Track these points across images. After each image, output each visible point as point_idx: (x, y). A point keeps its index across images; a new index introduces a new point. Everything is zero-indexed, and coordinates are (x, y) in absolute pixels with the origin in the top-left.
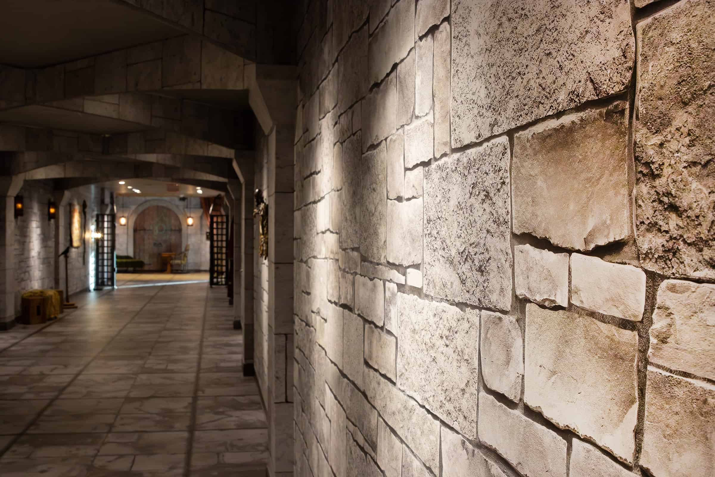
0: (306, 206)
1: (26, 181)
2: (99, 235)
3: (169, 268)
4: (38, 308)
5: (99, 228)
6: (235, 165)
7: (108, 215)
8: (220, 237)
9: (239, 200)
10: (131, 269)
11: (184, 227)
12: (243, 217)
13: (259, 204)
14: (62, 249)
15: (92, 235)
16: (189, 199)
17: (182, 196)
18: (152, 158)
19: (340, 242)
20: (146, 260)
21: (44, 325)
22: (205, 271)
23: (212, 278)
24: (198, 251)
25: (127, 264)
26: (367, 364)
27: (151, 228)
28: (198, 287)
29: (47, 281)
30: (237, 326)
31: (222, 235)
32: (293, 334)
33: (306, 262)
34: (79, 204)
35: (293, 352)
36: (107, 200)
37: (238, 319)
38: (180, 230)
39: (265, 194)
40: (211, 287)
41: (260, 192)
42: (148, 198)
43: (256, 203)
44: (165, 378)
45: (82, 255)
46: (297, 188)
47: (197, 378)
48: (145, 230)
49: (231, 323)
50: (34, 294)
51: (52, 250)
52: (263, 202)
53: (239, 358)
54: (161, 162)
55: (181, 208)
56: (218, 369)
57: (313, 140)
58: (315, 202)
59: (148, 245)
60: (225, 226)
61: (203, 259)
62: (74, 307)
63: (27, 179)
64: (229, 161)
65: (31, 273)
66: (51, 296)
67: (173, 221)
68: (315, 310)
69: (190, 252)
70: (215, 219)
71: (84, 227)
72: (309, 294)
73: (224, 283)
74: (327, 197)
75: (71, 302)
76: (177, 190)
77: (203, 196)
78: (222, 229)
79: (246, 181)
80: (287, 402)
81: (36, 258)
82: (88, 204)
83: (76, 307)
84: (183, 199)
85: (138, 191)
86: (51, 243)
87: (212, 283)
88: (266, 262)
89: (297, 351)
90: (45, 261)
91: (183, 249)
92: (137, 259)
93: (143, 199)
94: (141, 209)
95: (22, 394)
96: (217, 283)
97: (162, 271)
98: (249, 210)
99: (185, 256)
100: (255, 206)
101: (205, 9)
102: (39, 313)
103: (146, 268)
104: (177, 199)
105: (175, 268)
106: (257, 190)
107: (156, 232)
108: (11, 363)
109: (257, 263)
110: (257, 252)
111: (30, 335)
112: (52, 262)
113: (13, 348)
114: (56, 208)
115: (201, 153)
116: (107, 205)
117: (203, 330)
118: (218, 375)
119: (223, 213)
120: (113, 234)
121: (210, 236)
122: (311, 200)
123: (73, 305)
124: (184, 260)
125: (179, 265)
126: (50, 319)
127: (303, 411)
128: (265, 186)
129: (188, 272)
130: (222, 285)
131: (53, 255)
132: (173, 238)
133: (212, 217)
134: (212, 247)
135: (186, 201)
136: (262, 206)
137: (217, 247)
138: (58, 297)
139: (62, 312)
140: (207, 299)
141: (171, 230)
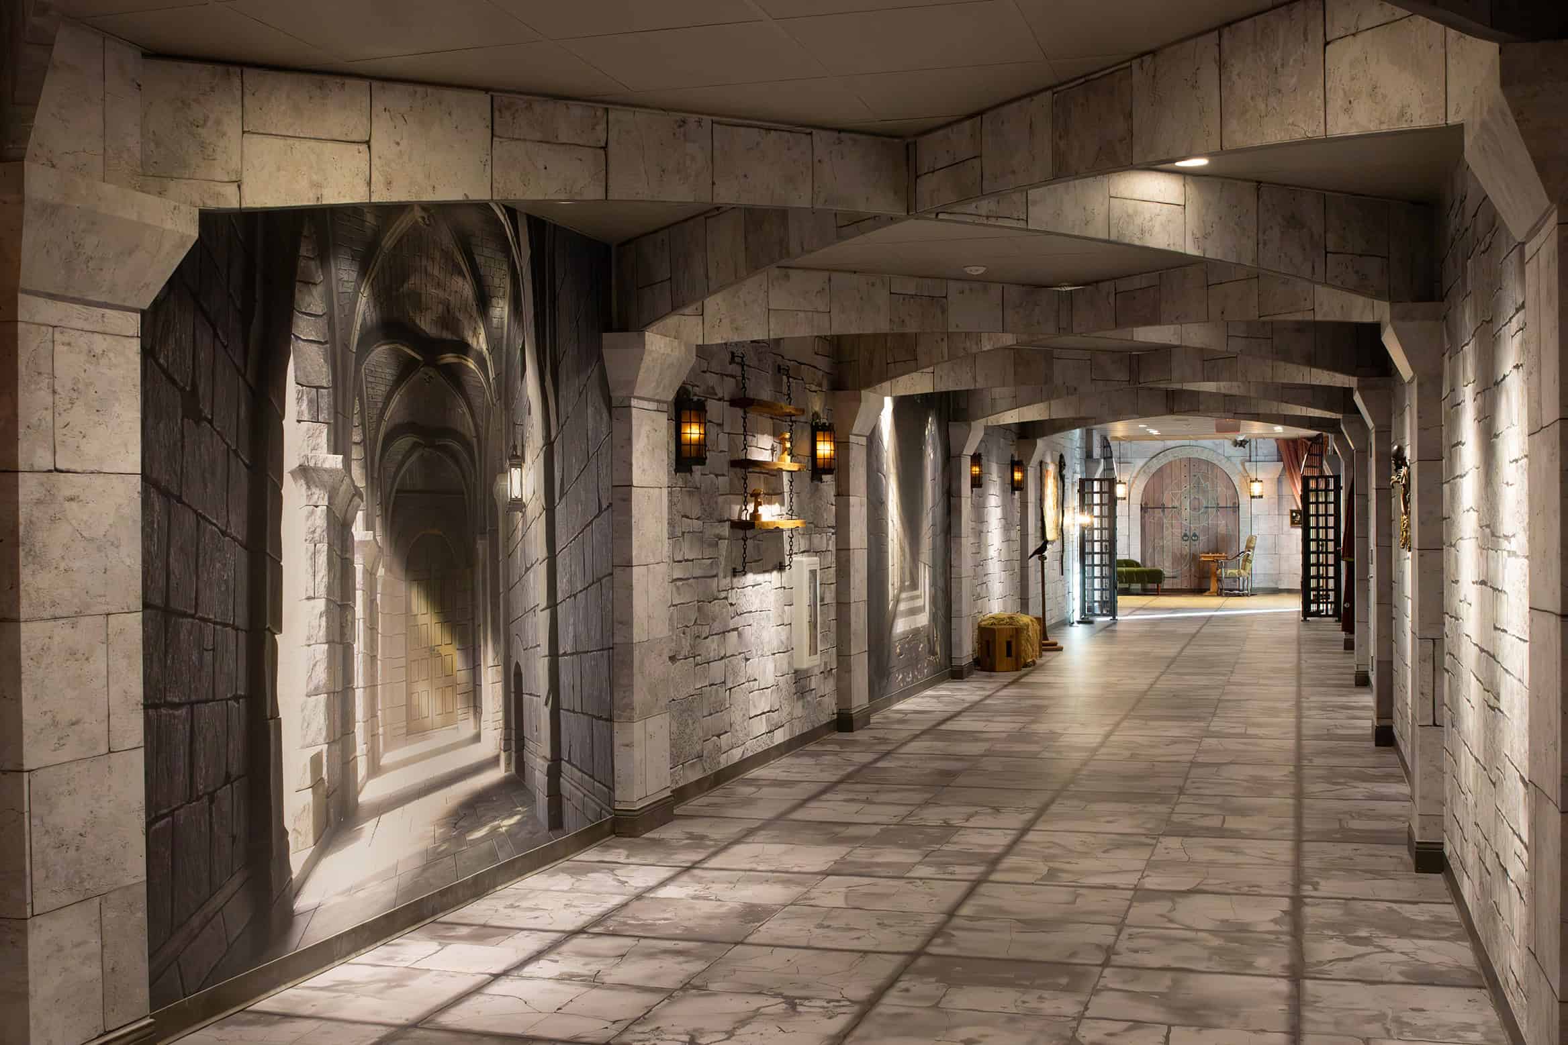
0: (1453, 479)
1: (987, 428)
2: (1085, 519)
3: (1214, 586)
4: (1009, 644)
5: (1085, 504)
6: (1357, 398)
7: (1100, 480)
8: (1322, 523)
9: (1364, 452)
10: (1136, 586)
11: (1244, 500)
12: (1374, 485)
13: (1399, 467)
14: (1032, 548)
15: (1076, 520)
16: (1253, 443)
17: (1241, 438)
18: (1210, 387)
19: (1480, 520)
20: (1167, 568)
21: (1017, 674)
22: (1290, 591)
23: (1306, 604)
24: (1275, 550)
25: (1130, 578)
26: (1496, 628)
27: (1176, 504)
28: (1277, 620)
29: (1010, 602)
30: (1362, 681)
31: (1326, 515)
32: (1443, 639)
33: (1454, 546)
34: (1053, 462)
35: (1443, 662)
36: (1097, 451)
37: (1362, 669)
38: (1236, 508)
39: (1408, 453)
40: (1305, 619)
41: (1401, 450)
42: (1170, 443)
43: (1394, 467)
44: (1245, 744)
45: (1059, 555)
46: (1445, 454)
47: (1299, 747)
48: (1163, 508)
49: (1353, 677)
50: (998, 620)
51: (1017, 546)
52: (1406, 465)
53: (1367, 724)
54: (1223, 391)
55: (1237, 461)
56: (1331, 737)
57: (1459, 404)
58: (1461, 477)
59: (1172, 539)
60: (1331, 498)
61: (1285, 567)
62: (1056, 648)
63: (990, 424)
64: (1348, 392)
65: (990, 584)
66: (1028, 626)
67: (1221, 489)
68: (1462, 599)
69: (1256, 551)
70: (1312, 484)
71: (1061, 504)
72: (1457, 582)
73: (1330, 613)
74: (1471, 473)
75: (1051, 640)
76: (1236, 429)
77: (1282, 436)
78: (1326, 503)
79: (1377, 426)
80: (1435, 725)
81: (996, 559)
82: (1067, 460)
83: (1061, 649)
84: (1242, 444)
85: (1155, 432)
86: (1015, 534)
87: (1306, 612)
88: (1409, 554)
89: (1447, 657)
90: (1007, 564)
91: (1243, 548)
92: (1149, 566)
93: (1159, 445)
94: (1156, 465)
95: (1039, 752)
96: (1318, 613)
97: (1200, 591)
98: (1383, 476)
99: (1247, 559)
100: (1393, 471)
101: (1326, 253)
102: (1009, 654)
103: (1166, 585)
104: (1228, 444)
105: (1227, 584)
106: (1396, 447)
107: (1186, 513)
108: (996, 719)
109: (1398, 560)
110: (1396, 543)
111: (1005, 686)
112: (1017, 565)
113: (988, 702)
114: (1024, 472)
115: (1299, 380)
116: (1098, 461)
117: (1299, 686)
118: (1333, 743)
119: (1328, 471)
120: (1112, 516)
121: (1302, 518)
122: (1458, 473)
123: (1055, 644)
124: (1244, 569)
125: (1235, 579)
126: (1026, 665)
127: (1453, 726)
128: (1408, 441)
129: (1253, 593)
130: (1327, 615)
131: (1017, 555)
132: (1222, 524)
133: (1305, 481)
134: (1306, 540)
135: (1247, 446)
136: (1404, 470)
137: (1317, 540)
138: (1038, 628)
139: (1041, 656)
140: (1300, 641)
141: (1218, 507)
